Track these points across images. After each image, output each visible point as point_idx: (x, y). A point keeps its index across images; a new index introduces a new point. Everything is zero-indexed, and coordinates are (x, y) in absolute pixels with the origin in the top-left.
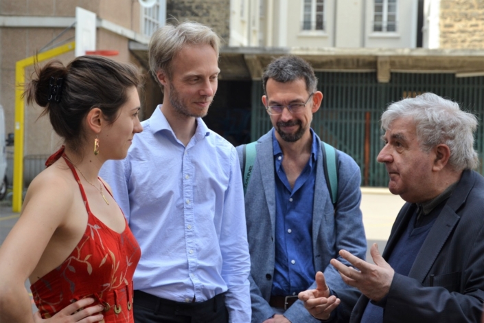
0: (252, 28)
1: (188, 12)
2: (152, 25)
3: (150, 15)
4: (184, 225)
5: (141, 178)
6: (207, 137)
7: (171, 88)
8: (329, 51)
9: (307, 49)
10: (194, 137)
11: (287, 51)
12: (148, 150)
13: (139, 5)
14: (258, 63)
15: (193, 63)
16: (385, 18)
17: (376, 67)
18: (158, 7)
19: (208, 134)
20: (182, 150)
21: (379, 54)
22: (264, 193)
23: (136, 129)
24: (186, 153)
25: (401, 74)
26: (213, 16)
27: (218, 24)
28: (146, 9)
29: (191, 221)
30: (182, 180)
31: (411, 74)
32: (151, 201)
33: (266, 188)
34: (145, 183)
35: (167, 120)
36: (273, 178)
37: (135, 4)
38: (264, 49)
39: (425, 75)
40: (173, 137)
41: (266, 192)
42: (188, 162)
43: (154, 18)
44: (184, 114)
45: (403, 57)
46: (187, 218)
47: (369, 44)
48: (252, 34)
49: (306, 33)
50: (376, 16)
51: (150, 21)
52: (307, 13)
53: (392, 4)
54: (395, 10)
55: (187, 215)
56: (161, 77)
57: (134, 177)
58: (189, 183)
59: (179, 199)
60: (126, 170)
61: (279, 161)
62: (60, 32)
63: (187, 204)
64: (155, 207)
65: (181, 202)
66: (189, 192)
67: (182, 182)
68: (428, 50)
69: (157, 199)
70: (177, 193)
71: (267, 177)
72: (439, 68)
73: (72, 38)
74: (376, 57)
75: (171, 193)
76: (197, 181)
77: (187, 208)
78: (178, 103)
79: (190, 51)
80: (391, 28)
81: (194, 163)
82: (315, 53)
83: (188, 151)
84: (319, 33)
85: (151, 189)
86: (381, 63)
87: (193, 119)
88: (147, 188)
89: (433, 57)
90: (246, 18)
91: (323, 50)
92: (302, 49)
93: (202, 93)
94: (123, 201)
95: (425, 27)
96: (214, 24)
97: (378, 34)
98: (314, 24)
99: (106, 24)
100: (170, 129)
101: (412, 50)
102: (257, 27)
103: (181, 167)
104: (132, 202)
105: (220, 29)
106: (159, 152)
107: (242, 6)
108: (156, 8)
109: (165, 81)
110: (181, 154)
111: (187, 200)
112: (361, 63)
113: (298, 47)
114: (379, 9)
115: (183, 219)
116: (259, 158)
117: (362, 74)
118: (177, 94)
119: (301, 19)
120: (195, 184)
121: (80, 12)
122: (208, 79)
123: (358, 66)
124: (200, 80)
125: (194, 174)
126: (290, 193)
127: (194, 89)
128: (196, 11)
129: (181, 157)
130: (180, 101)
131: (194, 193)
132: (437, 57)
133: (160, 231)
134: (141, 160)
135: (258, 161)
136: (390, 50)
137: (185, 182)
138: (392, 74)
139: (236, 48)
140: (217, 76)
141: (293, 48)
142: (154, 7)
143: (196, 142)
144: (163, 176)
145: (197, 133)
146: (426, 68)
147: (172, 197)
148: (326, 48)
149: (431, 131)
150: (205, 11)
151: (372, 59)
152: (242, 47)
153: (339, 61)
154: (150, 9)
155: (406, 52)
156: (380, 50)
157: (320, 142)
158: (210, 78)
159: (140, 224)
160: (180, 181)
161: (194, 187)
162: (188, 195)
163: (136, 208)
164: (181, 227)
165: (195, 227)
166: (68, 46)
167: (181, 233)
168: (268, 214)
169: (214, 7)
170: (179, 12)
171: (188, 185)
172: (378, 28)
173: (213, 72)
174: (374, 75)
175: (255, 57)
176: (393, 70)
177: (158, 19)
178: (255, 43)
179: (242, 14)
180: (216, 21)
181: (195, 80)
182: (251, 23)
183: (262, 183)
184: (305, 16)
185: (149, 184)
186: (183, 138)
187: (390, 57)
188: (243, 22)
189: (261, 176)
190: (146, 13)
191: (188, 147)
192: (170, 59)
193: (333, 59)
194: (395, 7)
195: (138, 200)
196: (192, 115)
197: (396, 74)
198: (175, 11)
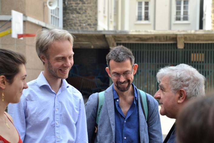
0: (110, 20)
1: (75, 12)
2: (55, 19)
3: (54, 14)
4: (55, 135)
5: (32, 110)
6: (67, 89)
7: (48, 64)
8: (151, 32)
9: (139, 31)
10: (61, 88)
11: (128, 32)
12: (36, 95)
13: (48, 8)
14: (113, 39)
15: (59, 51)
16: (182, 13)
17: (176, 41)
18: (58, 9)
19: (68, 87)
20: (54, 95)
21: (178, 33)
22: (109, 119)
23: (25, 86)
24: (56, 97)
25: (190, 44)
26: (89, 14)
27: (91, 18)
28: (51, 10)
29: (59, 133)
30: (54, 112)
31: (195, 44)
32: (37, 123)
33: (110, 116)
34: (35, 113)
35: (47, 80)
36: (114, 111)
37: (46, 7)
38: (116, 32)
39: (203, 44)
40: (50, 89)
41: (110, 119)
42: (58, 102)
43: (56, 15)
44: (56, 77)
45: (191, 34)
46: (57, 131)
47: (173, 28)
48: (110, 23)
49: (139, 22)
50: (177, 12)
51: (54, 17)
52: (140, 11)
53: (186, 5)
54: (187, 9)
55: (57, 130)
56: (43, 58)
57: (28, 110)
58: (58, 113)
59: (52, 122)
60: (24, 106)
61: (117, 102)
62: (3, 23)
63: (56, 124)
64: (39, 126)
65: (53, 123)
66: (58, 118)
67: (54, 113)
68: (205, 31)
69: (41, 122)
70: (51, 119)
71: (111, 111)
72: (211, 40)
73: (10, 27)
74: (177, 35)
75: (48, 118)
76: (62, 112)
77: (57, 127)
78: (53, 71)
79: (58, 44)
80: (186, 18)
81: (61, 102)
82: (143, 33)
83: (57, 96)
84: (146, 22)
85: (38, 116)
86: (179, 38)
87: (60, 80)
88: (35, 116)
89: (207, 34)
90: (106, 14)
91: (147, 32)
92: (136, 31)
93: (65, 65)
94: (22, 123)
95: (204, 18)
96: (89, 18)
97: (178, 22)
98: (143, 17)
99: (29, 19)
100: (48, 84)
101: (196, 31)
102: (113, 19)
103: (54, 105)
104: (27, 123)
105: (92, 20)
106: (42, 97)
107: (104, 8)
108: (57, 10)
109: (45, 60)
110: (54, 97)
111: (57, 122)
112: (168, 38)
113: (134, 30)
114: (178, 8)
115: (55, 132)
116: (106, 100)
117: (169, 44)
118: (51, 66)
119: (137, 14)
120: (61, 114)
121: (14, 12)
122: (68, 58)
123: (167, 40)
124: (64, 59)
125: (60, 108)
126: (125, 119)
127: (60, 64)
128: (79, 11)
129: (54, 100)
130: (53, 70)
131: (60, 119)
132: (210, 34)
133: (42, 139)
134: (32, 101)
135: (106, 102)
136: (184, 31)
137: (56, 113)
138: (185, 44)
139: (101, 31)
140: (72, 56)
141: (131, 31)
142: (56, 9)
143: (62, 91)
144: (44, 110)
145: (62, 87)
146: (204, 40)
147: (49, 120)
148: (149, 31)
149: (176, 82)
150: (84, 11)
151: (174, 36)
152: (105, 31)
153: (156, 37)
154: (54, 10)
155: (193, 32)
156: (179, 31)
157: (138, 89)
158: (69, 57)
159: (31, 135)
160: (53, 112)
161: (61, 115)
162: (57, 120)
163: (29, 127)
164: (54, 136)
165: (61, 136)
166: (8, 31)
167: (54, 140)
168: (111, 130)
169: (89, 9)
170: (70, 11)
171: (57, 114)
172: (178, 19)
173: (70, 55)
174: (175, 45)
175: (111, 36)
176: (186, 42)
177: (58, 16)
178: (111, 29)
179: (104, 12)
180: (90, 16)
181: (61, 59)
182: (109, 17)
183: (108, 114)
184: (139, 12)
185: (36, 113)
186: (55, 89)
187: (184, 35)
188: (105, 17)
189: (107, 110)
190: (51, 13)
191: (58, 94)
192: (47, 49)
193: (153, 36)
194: (188, 7)
195: (30, 122)
196: (60, 78)
197: (188, 44)
198: (68, 11)
